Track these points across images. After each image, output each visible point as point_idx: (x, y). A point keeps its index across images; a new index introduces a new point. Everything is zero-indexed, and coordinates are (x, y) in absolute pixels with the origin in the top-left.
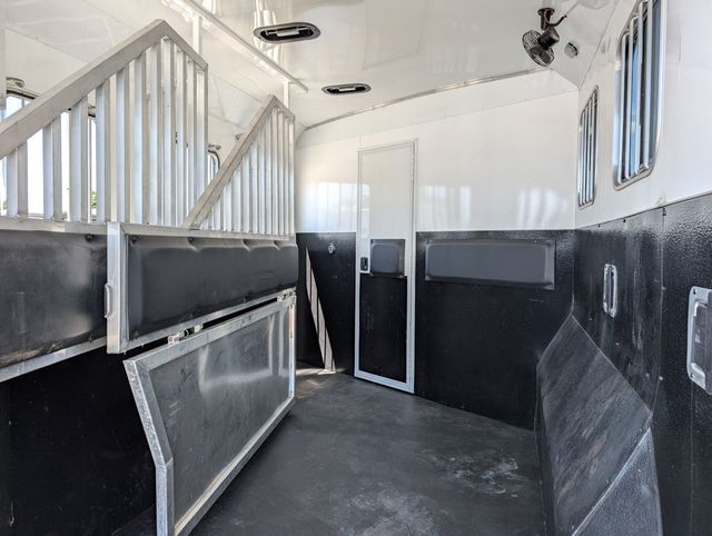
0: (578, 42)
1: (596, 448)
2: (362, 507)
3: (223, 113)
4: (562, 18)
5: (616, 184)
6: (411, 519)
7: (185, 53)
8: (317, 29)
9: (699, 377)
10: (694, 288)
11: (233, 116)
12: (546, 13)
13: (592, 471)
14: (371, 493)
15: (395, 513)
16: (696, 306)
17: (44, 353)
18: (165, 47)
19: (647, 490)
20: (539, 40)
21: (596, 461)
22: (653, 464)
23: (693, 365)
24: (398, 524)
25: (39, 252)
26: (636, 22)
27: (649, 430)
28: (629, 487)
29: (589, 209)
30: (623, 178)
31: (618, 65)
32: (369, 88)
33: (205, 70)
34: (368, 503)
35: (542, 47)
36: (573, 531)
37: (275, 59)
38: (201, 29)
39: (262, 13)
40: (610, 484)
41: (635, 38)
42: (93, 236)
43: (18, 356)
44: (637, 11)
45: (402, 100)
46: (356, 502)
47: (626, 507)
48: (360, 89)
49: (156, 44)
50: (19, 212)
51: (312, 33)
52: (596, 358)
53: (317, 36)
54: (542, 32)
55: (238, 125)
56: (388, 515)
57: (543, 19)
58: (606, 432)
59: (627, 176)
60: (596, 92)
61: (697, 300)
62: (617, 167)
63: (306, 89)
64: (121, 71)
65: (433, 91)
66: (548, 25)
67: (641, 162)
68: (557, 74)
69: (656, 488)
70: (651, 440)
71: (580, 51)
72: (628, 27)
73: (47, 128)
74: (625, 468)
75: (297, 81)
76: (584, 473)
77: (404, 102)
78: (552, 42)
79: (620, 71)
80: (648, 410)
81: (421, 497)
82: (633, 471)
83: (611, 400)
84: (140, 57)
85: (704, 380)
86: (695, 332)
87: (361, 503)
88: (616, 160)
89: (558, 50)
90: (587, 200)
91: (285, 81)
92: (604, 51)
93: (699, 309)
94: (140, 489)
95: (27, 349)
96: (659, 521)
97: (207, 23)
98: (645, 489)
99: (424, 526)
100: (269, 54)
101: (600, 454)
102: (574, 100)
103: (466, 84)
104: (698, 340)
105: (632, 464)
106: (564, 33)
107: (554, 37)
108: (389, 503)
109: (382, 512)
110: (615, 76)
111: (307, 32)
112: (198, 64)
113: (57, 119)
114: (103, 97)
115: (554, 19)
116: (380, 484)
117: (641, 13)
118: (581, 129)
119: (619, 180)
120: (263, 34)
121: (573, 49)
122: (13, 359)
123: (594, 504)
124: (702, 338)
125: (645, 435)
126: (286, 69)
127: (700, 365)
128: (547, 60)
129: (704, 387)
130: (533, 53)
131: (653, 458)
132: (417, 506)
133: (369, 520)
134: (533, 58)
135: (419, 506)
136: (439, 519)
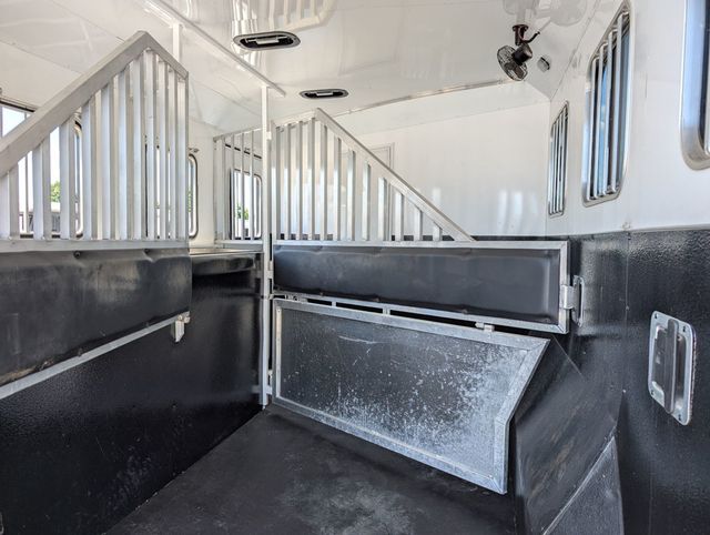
0: (550, 57)
1: (564, 453)
2: (341, 506)
3: (200, 115)
4: (536, 35)
5: (585, 201)
6: (388, 517)
7: (166, 64)
8: (296, 38)
9: (658, 394)
10: (655, 312)
11: (210, 118)
12: (520, 30)
13: (560, 476)
14: (349, 493)
15: (374, 512)
16: (657, 329)
17: (36, 371)
18: (148, 59)
19: (611, 494)
20: (513, 55)
21: (564, 466)
22: (617, 470)
23: (654, 383)
24: (376, 523)
25: (32, 273)
26: (605, 48)
27: (613, 438)
28: (594, 491)
29: (558, 219)
30: (591, 196)
31: (588, 87)
32: (347, 94)
33: (186, 78)
34: (347, 503)
35: (516, 62)
36: (543, 532)
37: (252, 63)
38: (182, 36)
39: (240, 22)
40: (577, 488)
41: (605, 62)
42: (81, 252)
43: (13, 375)
44: (607, 38)
45: (378, 104)
46: (335, 501)
47: (590, 510)
48: (338, 94)
49: (139, 57)
50: (11, 235)
51: (292, 42)
52: (565, 364)
53: (297, 44)
54: (516, 48)
55: (215, 128)
56: (366, 515)
57: (517, 35)
58: (573, 438)
59: (595, 195)
60: (566, 107)
61: (658, 324)
62: (586, 184)
63: (284, 93)
64: (106, 86)
65: (409, 98)
66: (522, 42)
67: (609, 183)
68: (529, 85)
69: (619, 492)
70: (615, 449)
71: (553, 65)
72: (598, 51)
73: (36, 149)
74: (591, 474)
75: (274, 85)
76: (552, 477)
78: (526, 58)
80: (612, 420)
81: (398, 495)
82: (598, 476)
83: (578, 407)
84: (124, 70)
85: (663, 399)
86: (656, 353)
87: (340, 503)
88: (585, 178)
89: (531, 66)
90: (557, 209)
91: (264, 86)
92: (574, 66)
93: (660, 332)
94: (124, 494)
95: (22, 368)
96: (621, 523)
97: (187, 31)
98: (608, 494)
99: (399, 523)
100: (246, 58)
101: (568, 459)
102: (545, 112)
103: (441, 92)
104: (658, 361)
105: (597, 470)
106: (537, 49)
107: (528, 53)
108: (366, 502)
109: (360, 511)
110: (585, 96)
111: (286, 41)
112: (179, 73)
113: (46, 140)
114: (89, 114)
115: (527, 36)
116: (358, 484)
117: (611, 40)
118: (552, 140)
119: (588, 198)
120: (243, 41)
121: (545, 64)
122: (8, 378)
123: (562, 508)
124: (662, 360)
125: (610, 443)
126: (264, 73)
127: (659, 383)
128: (521, 75)
129: (663, 405)
130: (507, 68)
131: (616, 464)
132: (394, 505)
133: (348, 519)
134: (507, 73)
135: (396, 505)
136: (414, 517)
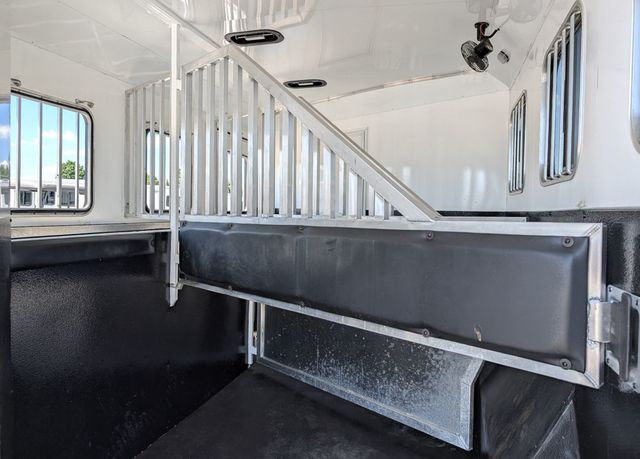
0: (509, 50)
1: (525, 415)
4: (496, 31)
5: (543, 180)
8: (281, 35)
10: (609, 286)
12: (481, 27)
13: (523, 435)
14: (327, 447)
19: (571, 454)
20: (475, 49)
21: (525, 426)
22: (575, 431)
26: (560, 43)
27: (572, 402)
28: (554, 451)
29: (518, 196)
30: (548, 176)
31: (544, 78)
32: (325, 83)
35: (478, 55)
39: (231, 22)
40: (537, 449)
41: (559, 55)
44: (561, 35)
45: (354, 93)
46: (314, 455)
48: (318, 84)
51: (276, 38)
53: (281, 41)
54: (478, 43)
57: (479, 32)
58: (534, 400)
59: (552, 176)
60: (524, 95)
61: (612, 298)
62: (543, 165)
65: (382, 87)
66: (483, 37)
67: (565, 165)
68: (490, 76)
69: (577, 453)
70: (573, 411)
71: (510, 58)
72: (553, 46)
74: (551, 435)
76: (515, 436)
77: (356, 95)
78: (487, 51)
79: (546, 83)
81: (372, 450)
82: (557, 438)
85: (618, 367)
88: (542, 159)
89: (492, 58)
90: (517, 187)
92: (531, 58)
94: (121, 446)
98: (568, 454)
101: (530, 420)
102: (505, 99)
103: (410, 81)
105: (556, 432)
106: (497, 44)
107: (489, 48)
110: (541, 86)
111: (272, 37)
115: (488, 32)
116: (335, 438)
117: (564, 36)
118: (512, 125)
119: (545, 178)
120: (233, 39)
121: (505, 56)
125: (568, 406)
128: (483, 67)
129: (618, 372)
130: (470, 61)
131: (575, 426)
134: (470, 65)
